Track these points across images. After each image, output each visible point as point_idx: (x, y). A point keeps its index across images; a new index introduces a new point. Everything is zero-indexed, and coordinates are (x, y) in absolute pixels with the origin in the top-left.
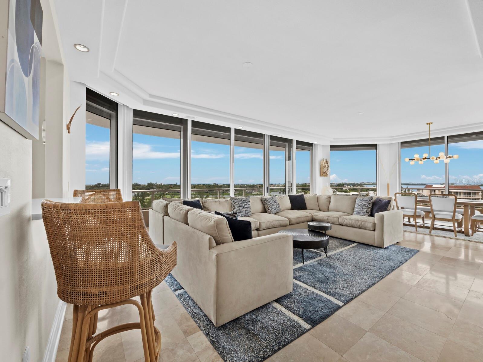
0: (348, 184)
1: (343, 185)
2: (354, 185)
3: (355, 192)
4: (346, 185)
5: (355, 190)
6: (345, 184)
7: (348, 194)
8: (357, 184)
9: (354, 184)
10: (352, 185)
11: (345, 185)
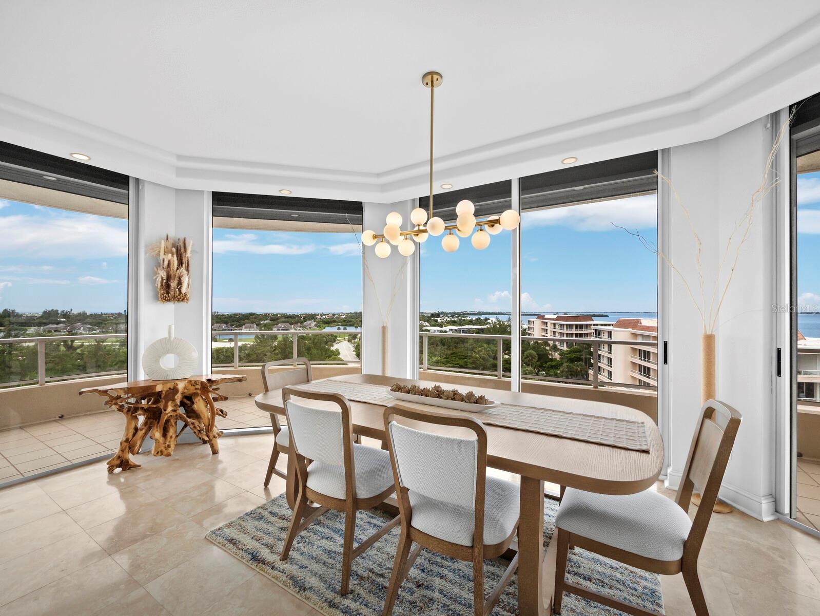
0: (446, 314)
1: (438, 315)
2: (453, 315)
3: (454, 325)
4: (443, 315)
5: (453, 323)
6: (442, 313)
7: (444, 329)
8: (458, 313)
9: (454, 313)
10: (450, 315)
11: (441, 315)
